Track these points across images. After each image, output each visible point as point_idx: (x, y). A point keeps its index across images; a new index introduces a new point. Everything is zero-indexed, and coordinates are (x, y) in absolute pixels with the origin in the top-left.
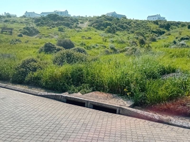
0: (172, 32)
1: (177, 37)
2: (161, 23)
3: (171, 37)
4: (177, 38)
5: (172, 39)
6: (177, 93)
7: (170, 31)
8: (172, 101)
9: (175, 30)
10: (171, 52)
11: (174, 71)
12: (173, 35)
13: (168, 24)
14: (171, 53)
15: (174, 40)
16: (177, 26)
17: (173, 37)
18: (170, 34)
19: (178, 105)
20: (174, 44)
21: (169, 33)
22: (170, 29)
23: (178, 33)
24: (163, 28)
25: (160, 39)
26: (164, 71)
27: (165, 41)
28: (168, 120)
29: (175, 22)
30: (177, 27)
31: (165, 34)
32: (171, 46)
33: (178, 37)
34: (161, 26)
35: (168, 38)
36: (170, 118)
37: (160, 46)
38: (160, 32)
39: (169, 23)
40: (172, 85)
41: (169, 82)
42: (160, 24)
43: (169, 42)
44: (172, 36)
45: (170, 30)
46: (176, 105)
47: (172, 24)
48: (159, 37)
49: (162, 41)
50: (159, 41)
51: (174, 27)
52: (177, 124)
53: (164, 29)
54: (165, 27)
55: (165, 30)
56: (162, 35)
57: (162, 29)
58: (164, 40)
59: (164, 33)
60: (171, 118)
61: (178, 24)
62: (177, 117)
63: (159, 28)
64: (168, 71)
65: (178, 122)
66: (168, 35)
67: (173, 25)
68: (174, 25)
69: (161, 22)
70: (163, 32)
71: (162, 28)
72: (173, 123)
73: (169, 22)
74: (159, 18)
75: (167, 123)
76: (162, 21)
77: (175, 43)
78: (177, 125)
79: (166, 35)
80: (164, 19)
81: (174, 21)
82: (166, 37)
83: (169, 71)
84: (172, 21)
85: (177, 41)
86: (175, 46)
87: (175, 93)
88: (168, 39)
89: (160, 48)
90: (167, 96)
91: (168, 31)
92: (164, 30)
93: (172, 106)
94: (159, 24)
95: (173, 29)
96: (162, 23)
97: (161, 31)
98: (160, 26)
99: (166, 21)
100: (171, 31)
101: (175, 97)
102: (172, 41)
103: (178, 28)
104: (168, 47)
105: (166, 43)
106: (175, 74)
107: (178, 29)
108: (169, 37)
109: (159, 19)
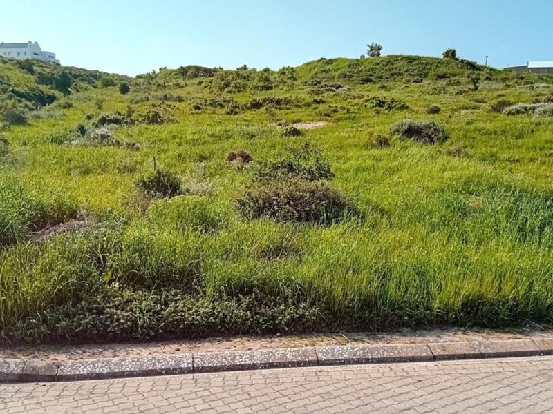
0: (77, 100)
1: (89, 114)
2: (43, 70)
3: (75, 114)
4: (89, 118)
5: (75, 119)
6: (77, 279)
7: (71, 96)
8: (64, 307)
9: (87, 94)
10: (69, 157)
11: (73, 215)
12: (79, 109)
13: (64, 75)
14: (70, 160)
15: (81, 122)
16: (90, 82)
17: (79, 113)
18: (69, 106)
19: (80, 314)
20: (79, 133)
21: (66, 101)
22: (70, 90)
23: (92, 103)
24: (49, 86)
25: (38, 117)
26: (44, 216)
27: (54, 126)
28: (49, 367)
29: (86, 70)
30: (90, 87)
31: (55, 103)
32: (72, 140)
33: (93, 116)
34: (43, 80)
35: (64, 115)
36: (57, 360)
37: (37, 138)
38: (40, 96)
39: (68, 71)
40: (63, 257)
41: (55, 249)
42: (39, 73)
43: (66, 129)
44: (76, 112)
45: (69, 93)
46: (74, 316)
47: (75, 76)
48: (35, 113)
49: (45, 123)
50: (36, 124)
51: (83, 85)
52: (77, 373)
53: (51, 88)
54: (54, 83)
55: (57, 93)
56: (45, 106)
57: (46, 90)
58: (52, 121)
59: (52, 99)
60: (61, 358)
61: (93, 78)
62: (78, 351)
63: (36, 85)
64: (56, 215)
65: (80, 367)
66: (65, 108)
67: (78, 79)
68: (82, 80)
69: (42, 66)
70: (48, 96)
71: (47, 85)
72: (66, 372)
73: (66, 68)
74: (36, 54)
75: (48, 376)
76: (44, 63)
77: (82, 130)
78: (78, 375)
79: (60, 106)
80: (52, 60)
81: (82, 69)
82: (58, 113)
83: (58, 215)
84: (77, 69)
85: (88, 125)
86: (83, 140)
87: (73, 279)
88: (64, 118)
89: (40, 147)
90: (49, 292)
91: (65, 95)
92: (53, 91)
93: (63, 322)
94: (37, 72)
95: (80, 90)
96: (46, 69)
97: (42, 92)
98: (38, 77)
99: (59, 65)
100: (75, 95)
101: (72, 291)
102: (75, 126)
103: (93, 88)
104: (61, 142)
105: (58, 131)
106: (74, 223)
107: (93, 93)
108: (67, 114)
109: (36, 57)
